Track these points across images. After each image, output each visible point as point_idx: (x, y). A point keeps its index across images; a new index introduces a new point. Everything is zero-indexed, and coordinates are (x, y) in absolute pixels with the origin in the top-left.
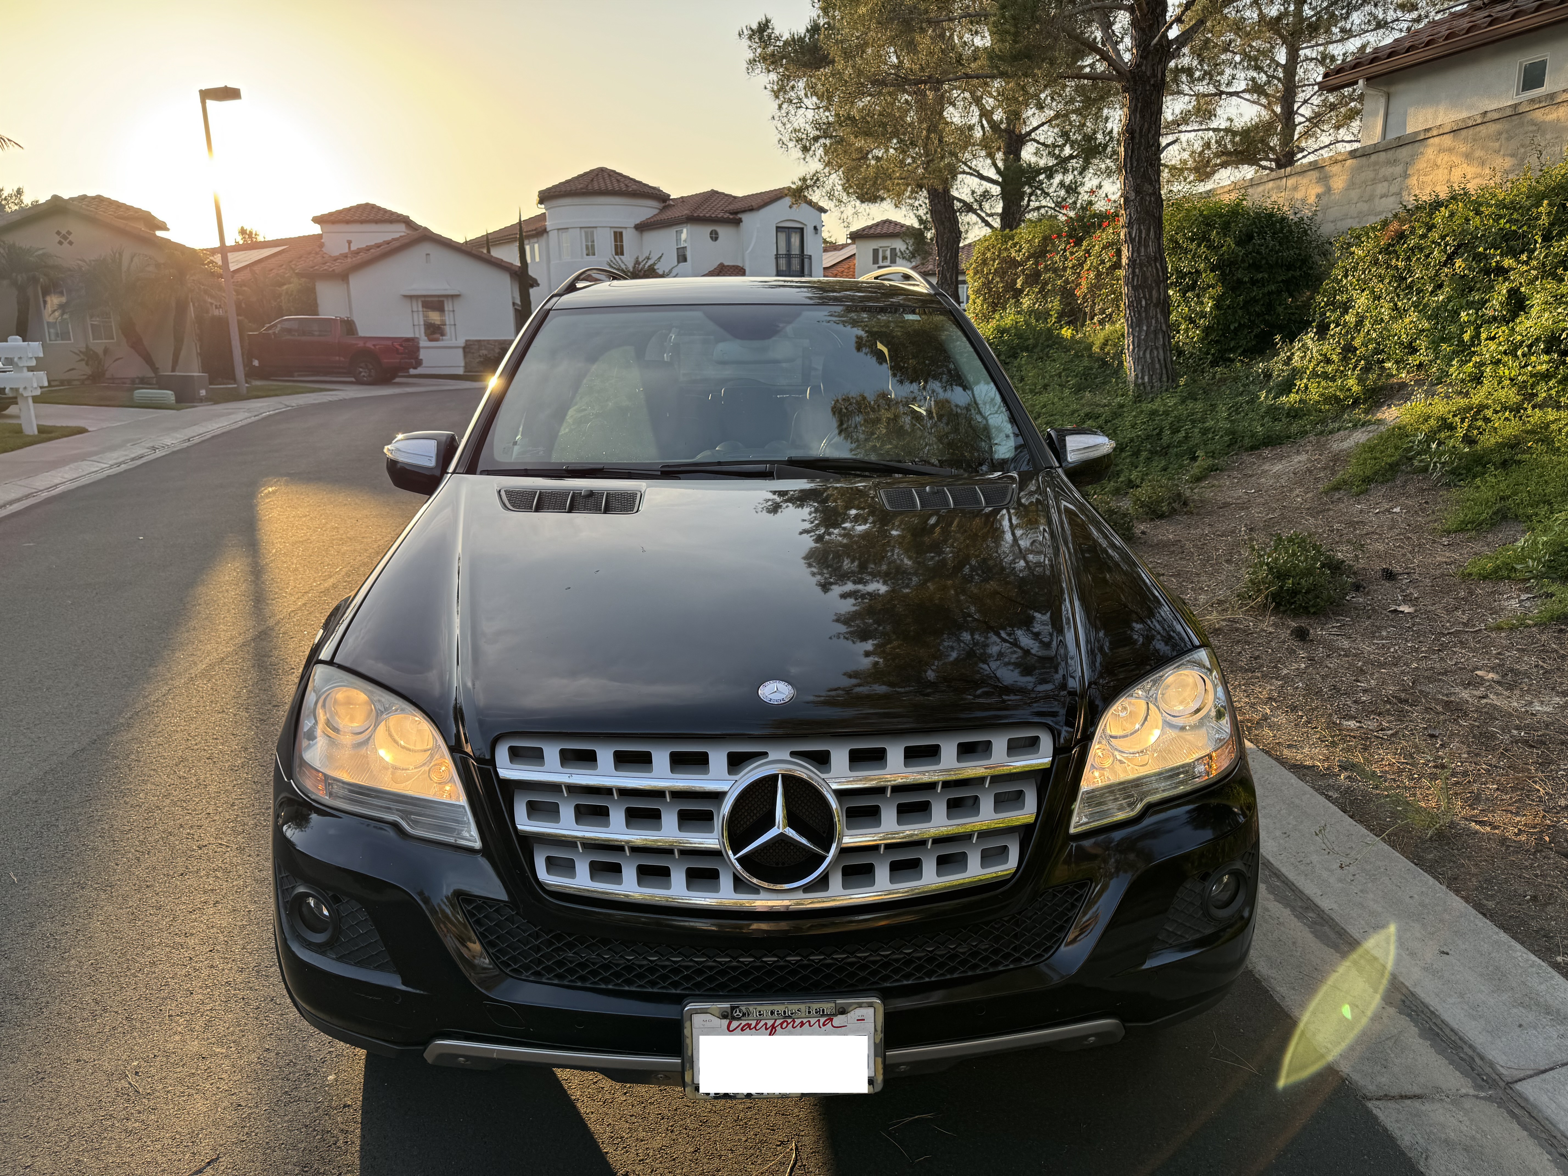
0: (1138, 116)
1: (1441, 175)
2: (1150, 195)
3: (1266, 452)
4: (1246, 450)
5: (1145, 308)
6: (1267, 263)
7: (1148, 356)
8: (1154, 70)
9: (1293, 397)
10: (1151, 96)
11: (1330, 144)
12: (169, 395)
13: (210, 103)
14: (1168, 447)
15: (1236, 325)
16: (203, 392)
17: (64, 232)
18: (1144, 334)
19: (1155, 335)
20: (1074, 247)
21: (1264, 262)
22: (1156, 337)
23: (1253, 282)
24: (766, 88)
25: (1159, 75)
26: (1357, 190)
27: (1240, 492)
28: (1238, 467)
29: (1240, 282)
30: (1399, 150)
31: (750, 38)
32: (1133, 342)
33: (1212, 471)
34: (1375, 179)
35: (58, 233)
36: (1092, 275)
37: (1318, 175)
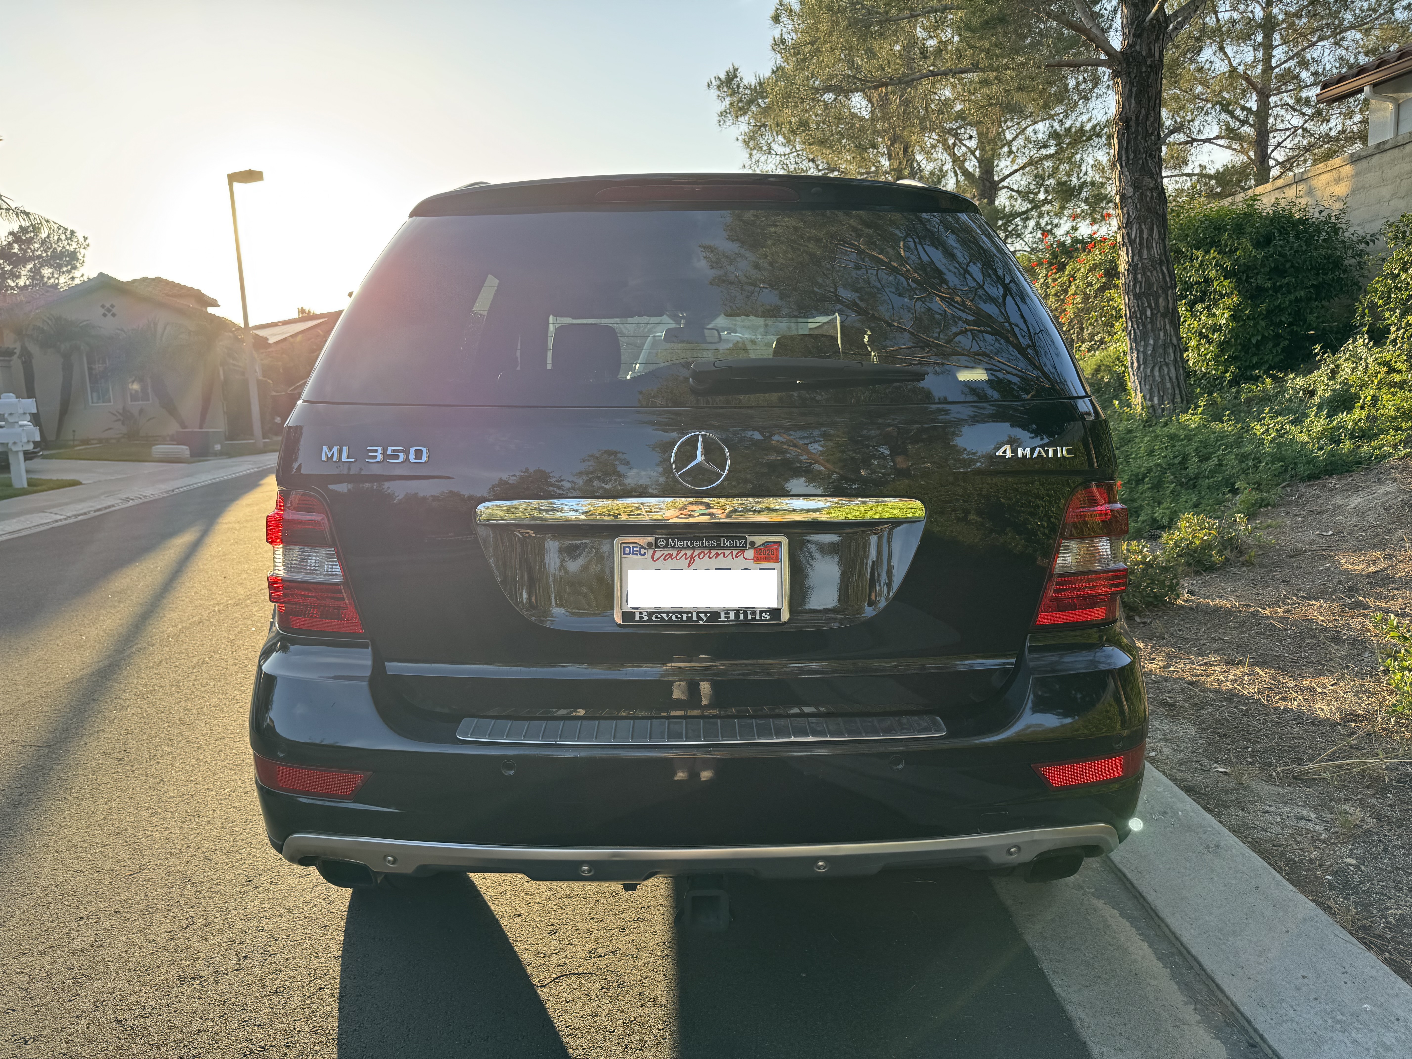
0: (1133, 101)
2: (1151, 190)
3: (1333, 482)
4: (1302, 480)
5: (1151, 318)
6: (1292, 266)
7: (1157, 374)
8: (1150, 49)
9: (1358, 413)
10: (1148, 78)
12: (184, 450)
13: (236, 185)
14: (1197, 477)
15: (1259, 338)
16: (218, 447)
17: (108, 305)
18: (1150, 348)
19: (1164, 349)
20: (1056, 273)
21: (1288, 265)
22: (1165, 352)
23: (1276, 289)
24: (737, 140)
25: (1157, 54)
26: (1389, 187)
27: (1312, 534)
28: (1296, 500)
29: (1260, 289)
31: (719, 87)
32: (1138, 358)
33: (1260, 507)
35: (103, 306)
36: (1078, 299)
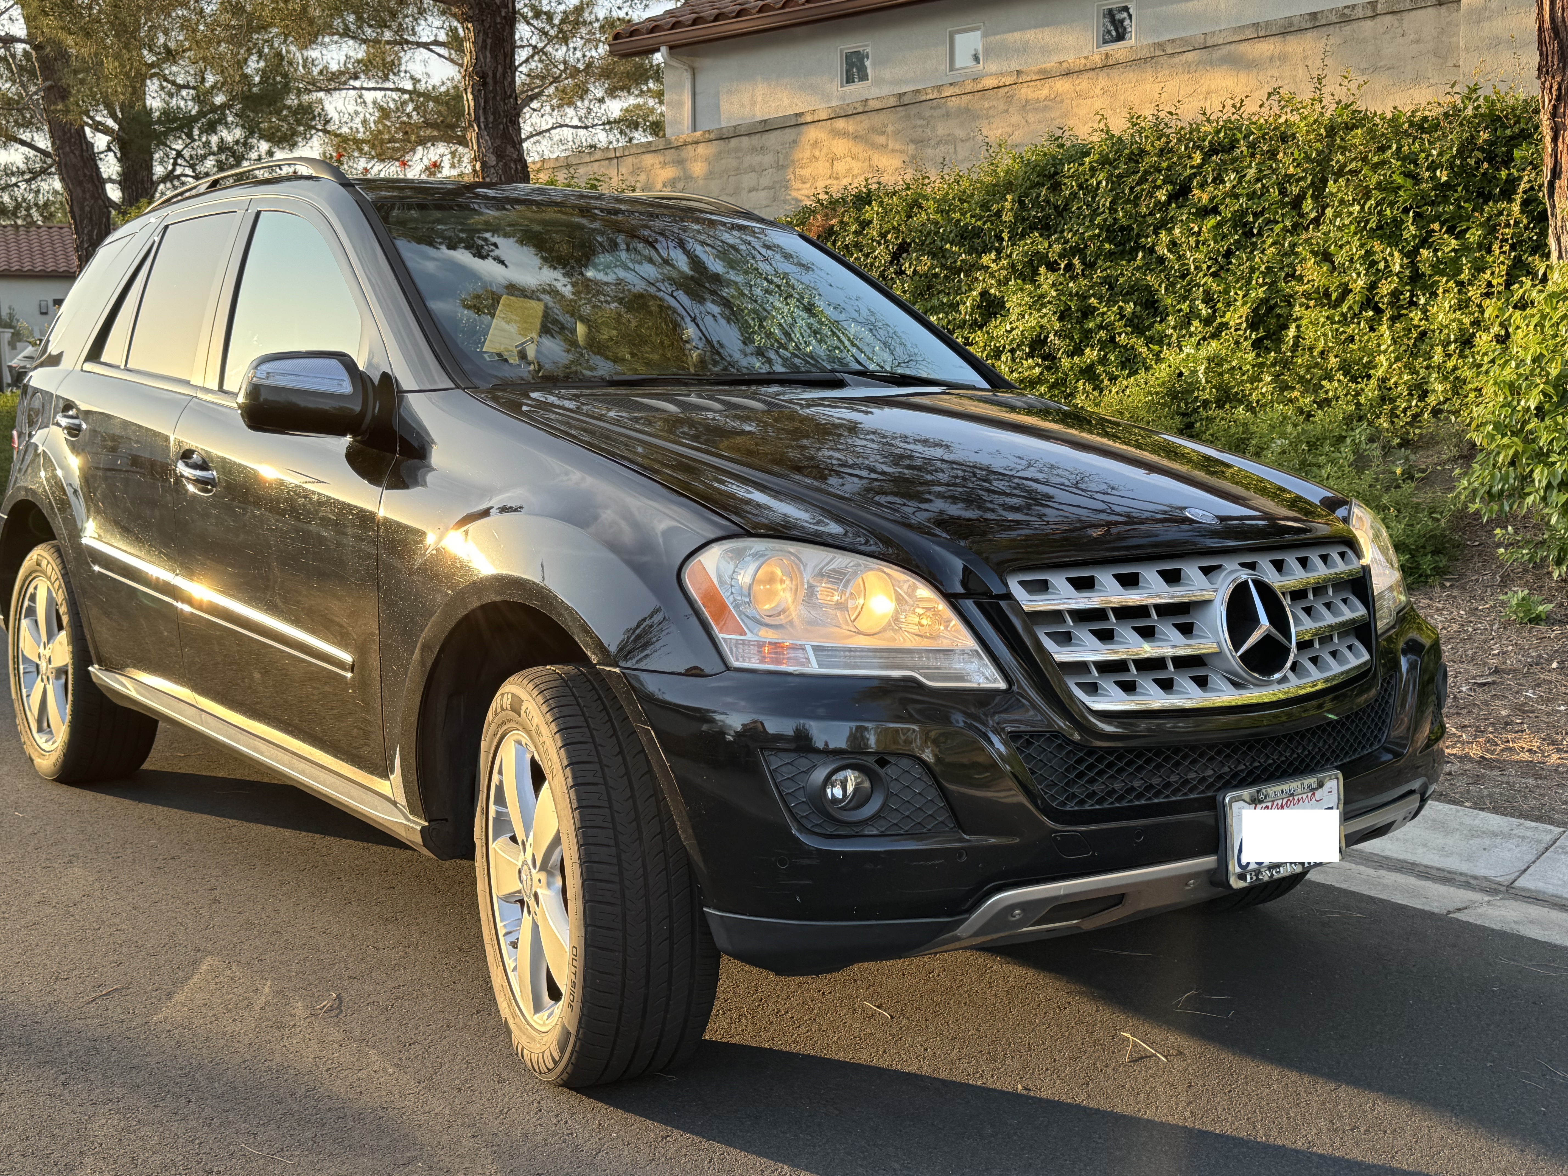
0: (488, 55)
1: (821, 168)
2: (515, 161)
10: (504, 31)
11: (553, 128)
26: (717, 181)
30: (766, 136)
34: (738, 169)
37: (662, 159)
